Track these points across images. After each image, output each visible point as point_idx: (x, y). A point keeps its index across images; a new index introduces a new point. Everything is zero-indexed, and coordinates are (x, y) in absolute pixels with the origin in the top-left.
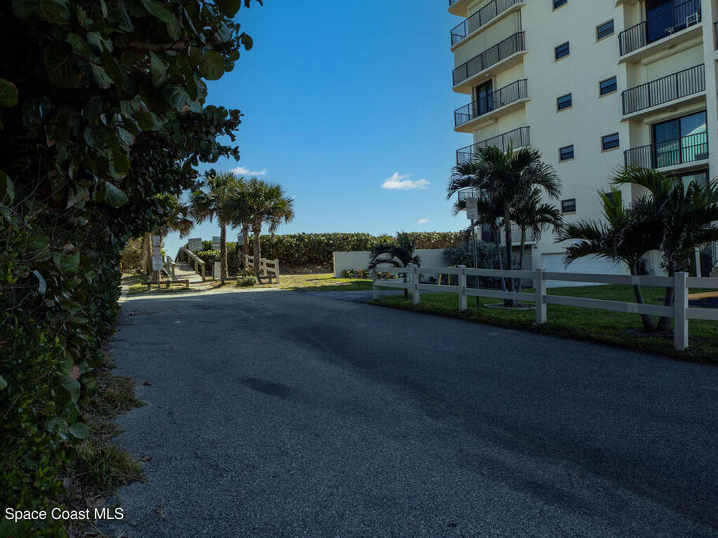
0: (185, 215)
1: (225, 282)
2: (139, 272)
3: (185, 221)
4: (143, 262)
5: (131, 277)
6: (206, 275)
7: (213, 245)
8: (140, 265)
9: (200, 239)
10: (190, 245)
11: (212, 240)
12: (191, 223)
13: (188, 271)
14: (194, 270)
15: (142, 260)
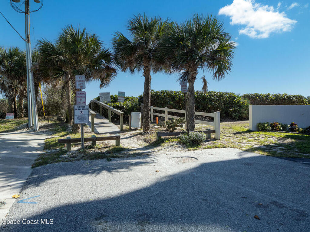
0: (109, 61)
1: (162, 137)
2: (59, 119)
3: (108, 69)
4: (63, 111)
5: (52, 125)
6: (124, 123)
7: (119, 98)
8: (61, 113)
9: (109, 93)
10: (101, 98)
11: (117, 94)
12: (114, 70)
13: (101, 119)
14: (106, 117)
15: (62, 108)
